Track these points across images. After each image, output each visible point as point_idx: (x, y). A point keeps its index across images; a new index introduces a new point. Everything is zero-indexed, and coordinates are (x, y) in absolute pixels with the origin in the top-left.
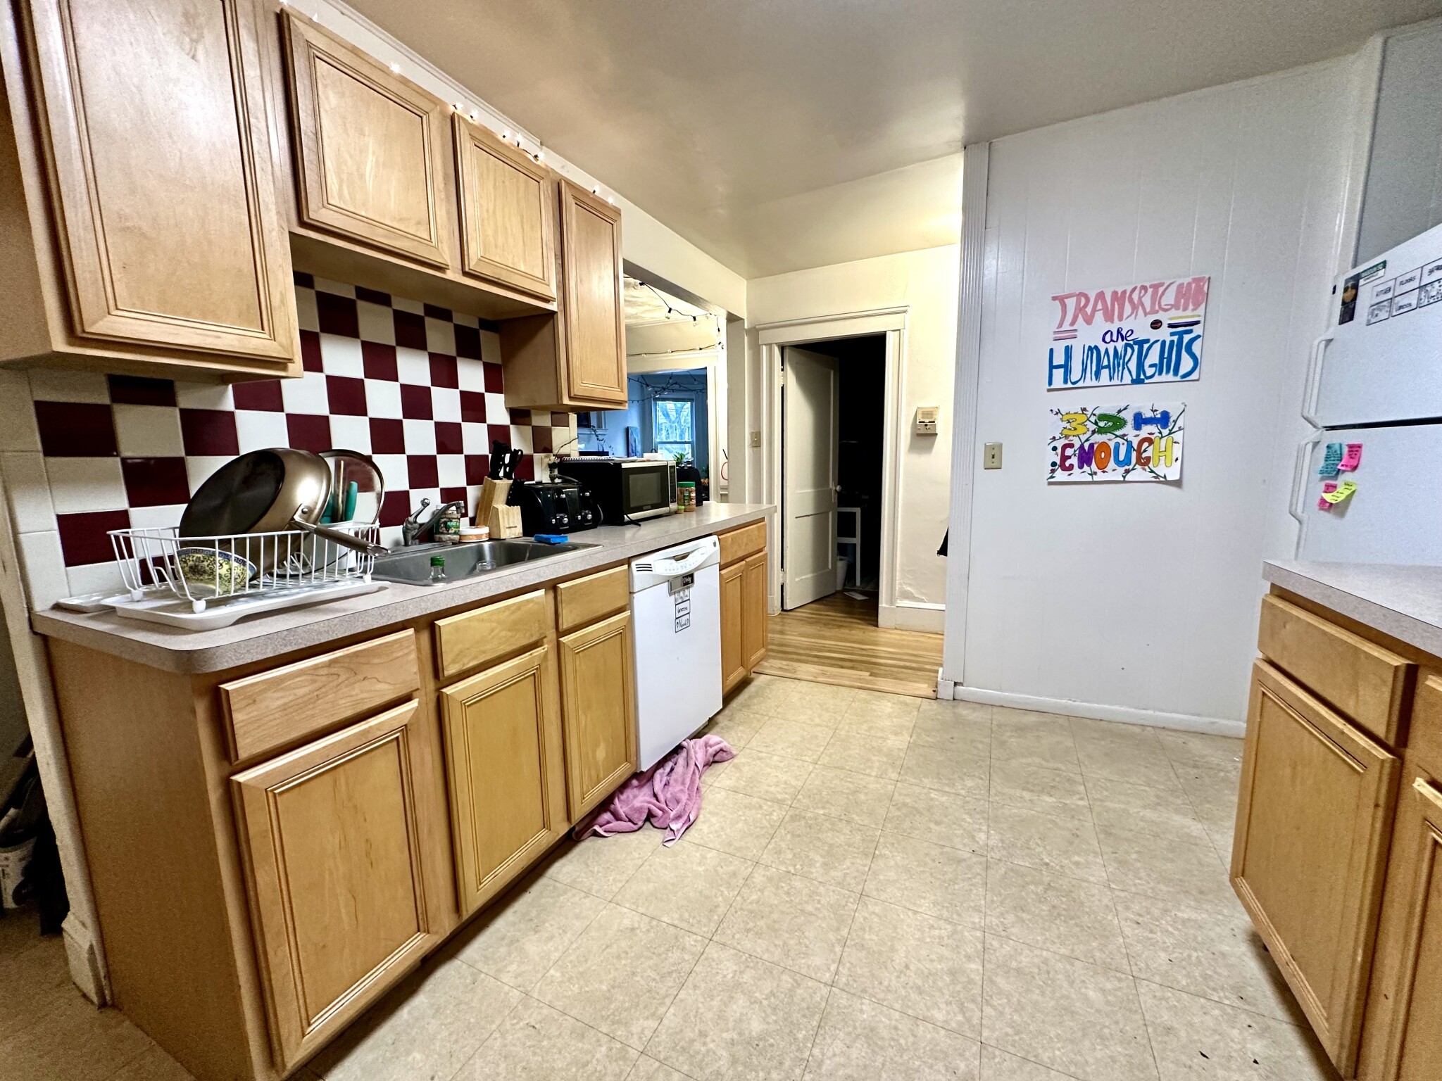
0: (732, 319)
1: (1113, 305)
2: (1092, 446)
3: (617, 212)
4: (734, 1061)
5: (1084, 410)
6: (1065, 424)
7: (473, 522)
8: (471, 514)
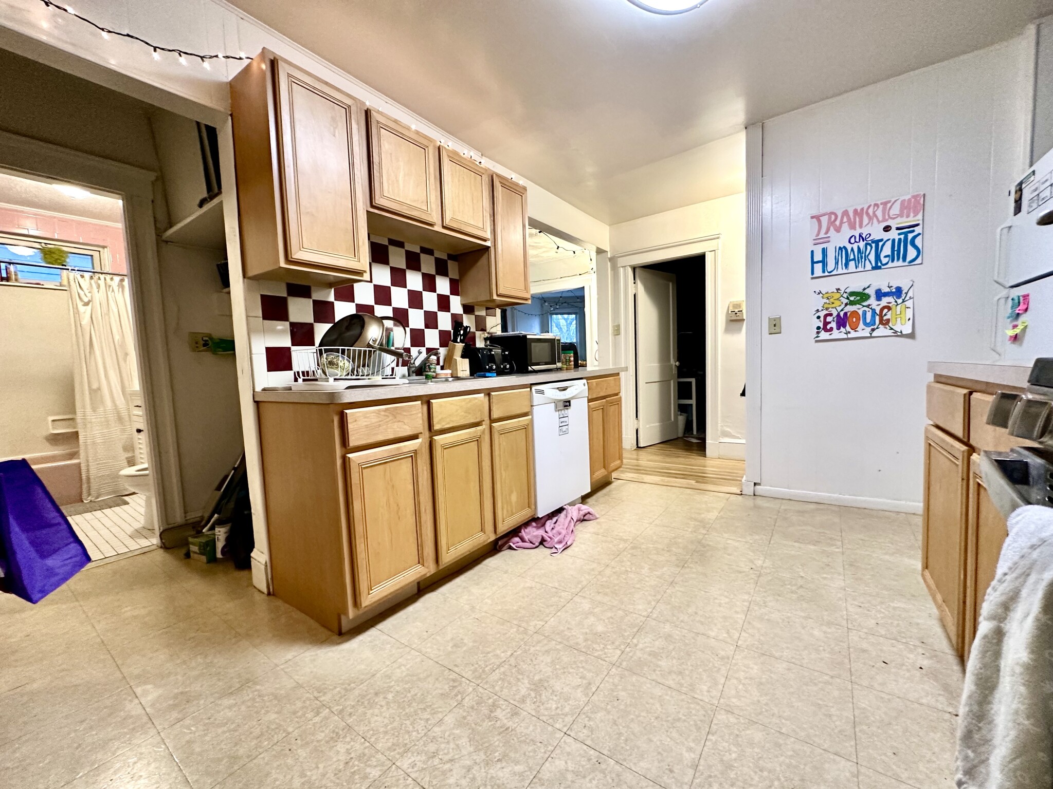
0: (600, 251)
1: (855, 219)
2: (846, 314)
3: (525, 189)
4: (586, 640)
5: (838, 290)
6: (825, 300)
7: (442, 368)
8: (441, 363)
